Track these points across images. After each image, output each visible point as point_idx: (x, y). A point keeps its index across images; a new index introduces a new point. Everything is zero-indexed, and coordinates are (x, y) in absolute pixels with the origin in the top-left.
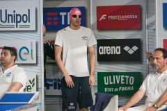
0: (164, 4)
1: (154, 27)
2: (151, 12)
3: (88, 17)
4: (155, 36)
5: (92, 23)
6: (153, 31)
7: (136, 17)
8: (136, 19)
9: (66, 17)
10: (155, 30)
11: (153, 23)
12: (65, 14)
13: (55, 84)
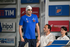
0: (49, 6)
1: (44, 17)
2: (44, 10)
3: (17, 12)
4: (45, 21)
5: (18, 15)
6: (44, 19)
7: (37, 12)
8: (37, 13)
9: (7, 12)
10: (45, 18)
11: (44, 15)
12: (7, 11)
13: (2, 41)
